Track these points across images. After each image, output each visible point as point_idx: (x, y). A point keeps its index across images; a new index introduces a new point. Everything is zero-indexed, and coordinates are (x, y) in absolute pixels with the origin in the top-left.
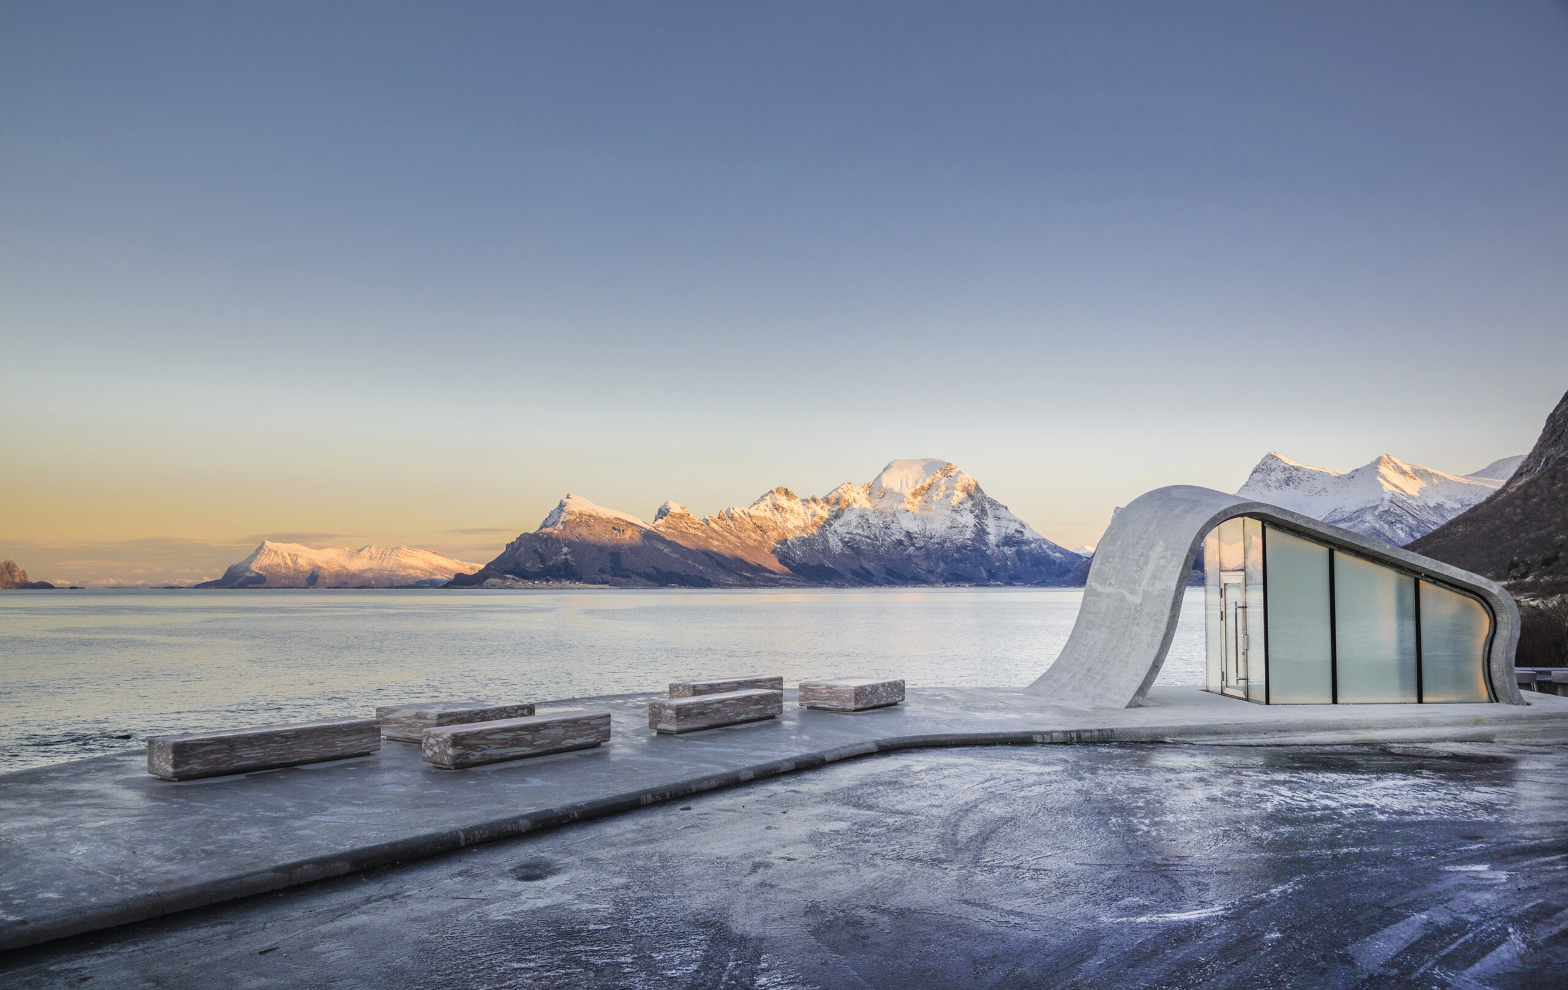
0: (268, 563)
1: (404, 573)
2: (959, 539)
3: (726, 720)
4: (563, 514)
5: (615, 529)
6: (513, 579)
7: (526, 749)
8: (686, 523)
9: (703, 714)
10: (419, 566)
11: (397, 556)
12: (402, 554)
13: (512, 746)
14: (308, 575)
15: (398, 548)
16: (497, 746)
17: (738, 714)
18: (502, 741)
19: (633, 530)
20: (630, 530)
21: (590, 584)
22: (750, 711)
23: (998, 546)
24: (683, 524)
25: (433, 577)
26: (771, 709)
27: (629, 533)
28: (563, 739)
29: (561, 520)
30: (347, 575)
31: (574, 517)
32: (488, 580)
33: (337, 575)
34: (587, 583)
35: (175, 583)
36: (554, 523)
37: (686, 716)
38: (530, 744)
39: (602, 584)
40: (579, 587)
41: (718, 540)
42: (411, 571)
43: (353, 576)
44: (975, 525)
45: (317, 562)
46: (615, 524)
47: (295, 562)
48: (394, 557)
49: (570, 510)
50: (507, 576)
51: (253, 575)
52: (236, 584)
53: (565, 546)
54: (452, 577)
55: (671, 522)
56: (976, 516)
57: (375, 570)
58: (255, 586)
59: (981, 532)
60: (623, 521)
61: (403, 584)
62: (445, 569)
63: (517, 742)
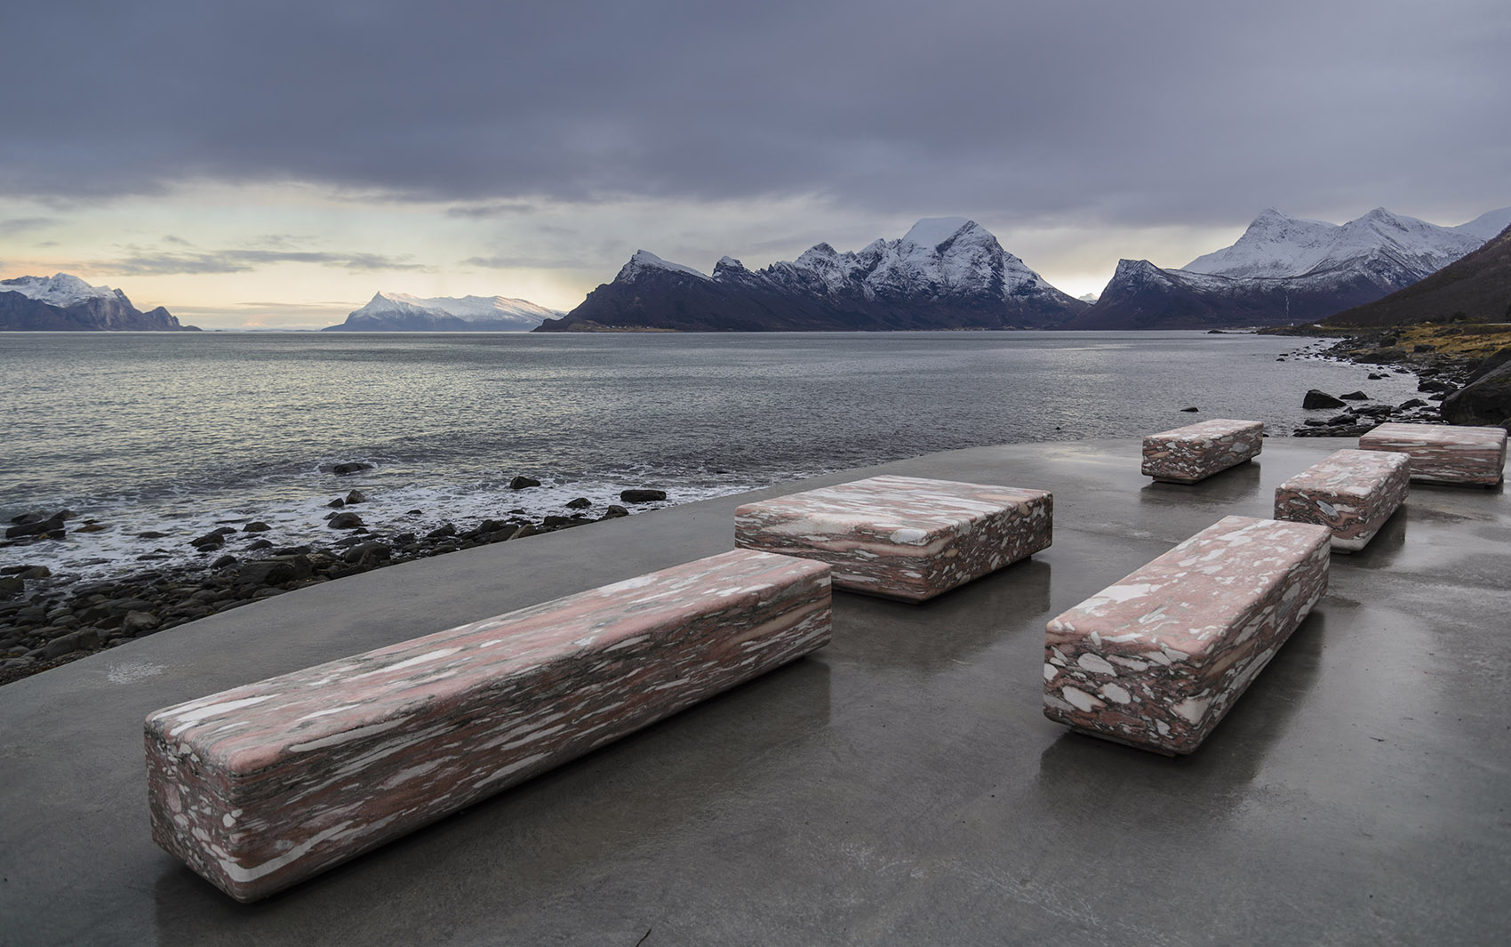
0: (383, 310)
1: (500, 319)
2: (977, 288)
4: (635, 268)
5: (680, 281)
6: (593, 324)
8: (741, 275)
10: (513, 313)
11: (493, 304)
12: (497, 302)
19: (695, 282)
20: (692, 281)
23: (1011, 294)
24: (737, 276)
25: (526, 322)
27: (691, 284)
29: (633, 273)
30: (451, 321)
31: (645, 270)
33: (443, 321)
36: (627, 276)
41: (768, 290)
42: (506, 318)
43: (457, 320)
44: (992, 276)
45: (425, 309)
46: (680, 276)
47: (406, 310)
49: (641, 264)
50: (588, 321)
53: (637, 296)
54: (542, 323)
55: (727, 274)
56: (993, 269)
59: (997, 282)
60: (686, 273)
62: (535, 315)
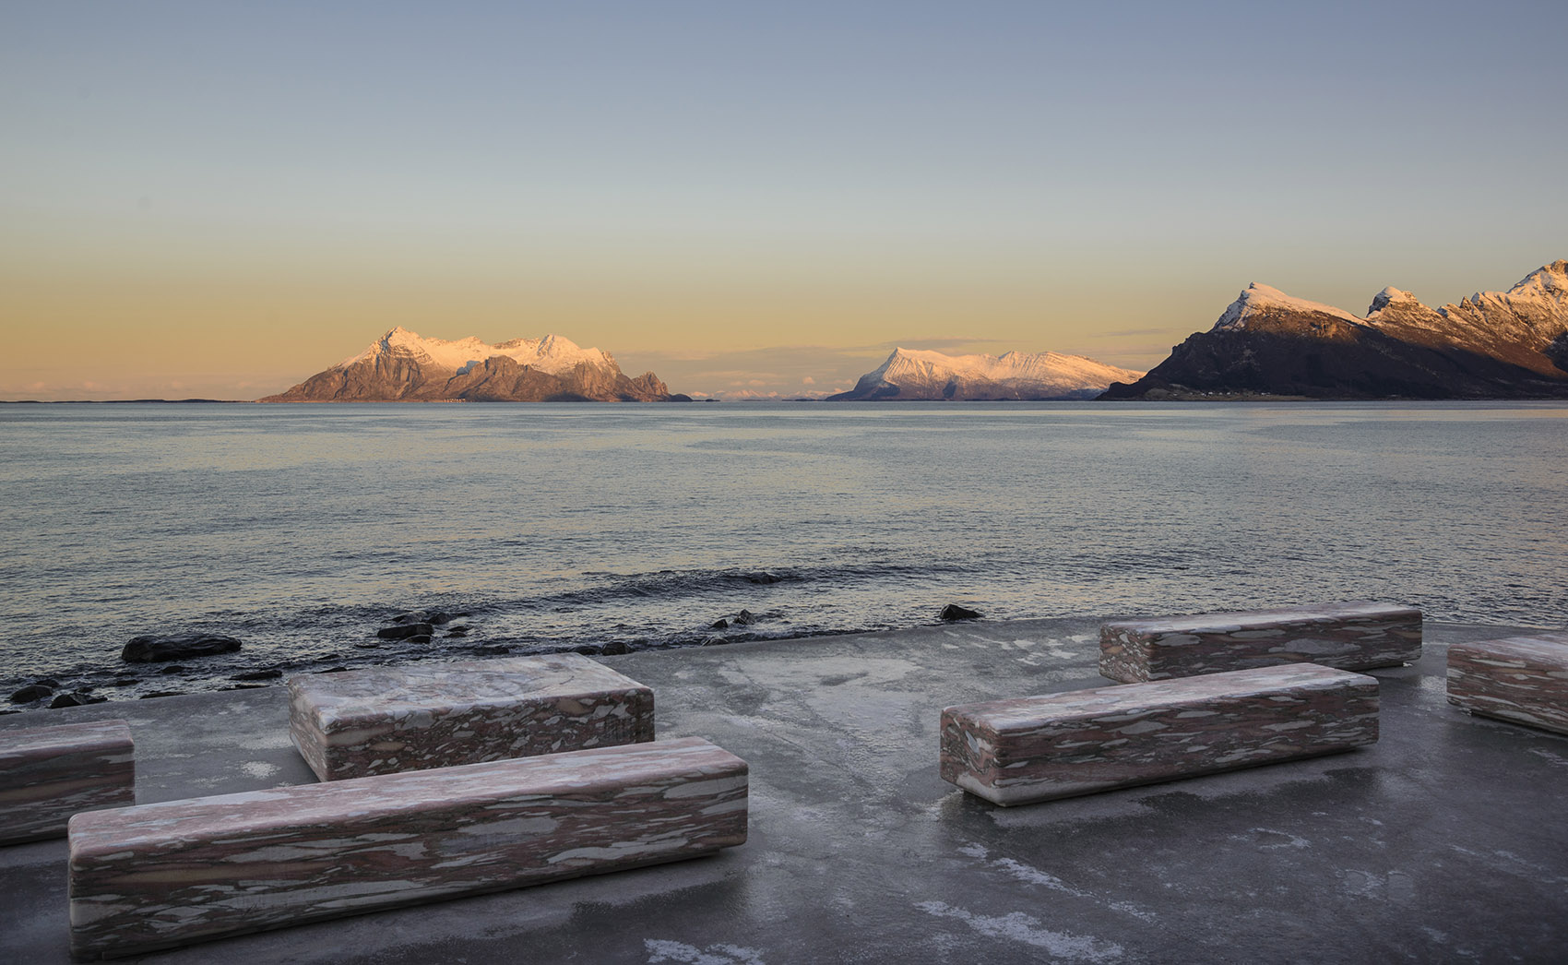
0: (901, 372)
1: (1051, 383)
3: (1179, 766)
4: (1246, 308)
5: (1314, 326)
6: (1182, 389)
7: (402, 884)
8: (1413, 315)
9: (1098, 751)
10: (1069, 374)
11: (1043, 363)
12: (1049, 360)
13: (343, 878)
14: (945, 386)
15: (1045, 353)
16: (278, 883)
17: (1221, 748)
18: (299, 867)
19: (1338, 327)
20: (1334, 326)
21: (1281, 394)
22: (1266, 739)
24: (1408, 317)
25: (1086, 388)
26: (1337, 730)
27: (1333, 329)
28: (557, 848)
29: (1242, 316)
30: (987, 386)
31: (1260, 312)
32: (1151, 391)
33: (977, 386)
34: (1276, 394)
35: (807, 396)
36: (1233, 320)
37: (1033, 762)
38: (419, 869)
39: (1296, 395)
40: (1266, 398)
41: (1459, 337)
42: (1060, 381)
43: (994, 386)
45: (954, 371)
46: (1314, 319)
47: (930, 372)
48: (1040, 365)
49: (1254, 303)
50: (1174, 385)
51: (886, 386)
52: (869, 396)
53: (1247, 348)
54: (1108, 387)
55: (1392, 314)
57: (1019, 379)
58: (888, 398)
60: (1325, 314)
61: (1050, 396)
62: (1100, 377)
63: (365, 866)
